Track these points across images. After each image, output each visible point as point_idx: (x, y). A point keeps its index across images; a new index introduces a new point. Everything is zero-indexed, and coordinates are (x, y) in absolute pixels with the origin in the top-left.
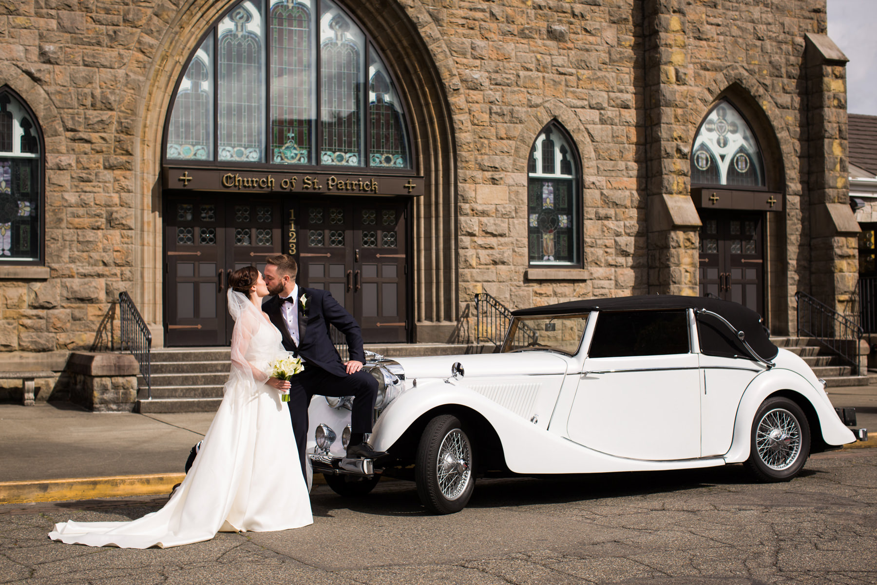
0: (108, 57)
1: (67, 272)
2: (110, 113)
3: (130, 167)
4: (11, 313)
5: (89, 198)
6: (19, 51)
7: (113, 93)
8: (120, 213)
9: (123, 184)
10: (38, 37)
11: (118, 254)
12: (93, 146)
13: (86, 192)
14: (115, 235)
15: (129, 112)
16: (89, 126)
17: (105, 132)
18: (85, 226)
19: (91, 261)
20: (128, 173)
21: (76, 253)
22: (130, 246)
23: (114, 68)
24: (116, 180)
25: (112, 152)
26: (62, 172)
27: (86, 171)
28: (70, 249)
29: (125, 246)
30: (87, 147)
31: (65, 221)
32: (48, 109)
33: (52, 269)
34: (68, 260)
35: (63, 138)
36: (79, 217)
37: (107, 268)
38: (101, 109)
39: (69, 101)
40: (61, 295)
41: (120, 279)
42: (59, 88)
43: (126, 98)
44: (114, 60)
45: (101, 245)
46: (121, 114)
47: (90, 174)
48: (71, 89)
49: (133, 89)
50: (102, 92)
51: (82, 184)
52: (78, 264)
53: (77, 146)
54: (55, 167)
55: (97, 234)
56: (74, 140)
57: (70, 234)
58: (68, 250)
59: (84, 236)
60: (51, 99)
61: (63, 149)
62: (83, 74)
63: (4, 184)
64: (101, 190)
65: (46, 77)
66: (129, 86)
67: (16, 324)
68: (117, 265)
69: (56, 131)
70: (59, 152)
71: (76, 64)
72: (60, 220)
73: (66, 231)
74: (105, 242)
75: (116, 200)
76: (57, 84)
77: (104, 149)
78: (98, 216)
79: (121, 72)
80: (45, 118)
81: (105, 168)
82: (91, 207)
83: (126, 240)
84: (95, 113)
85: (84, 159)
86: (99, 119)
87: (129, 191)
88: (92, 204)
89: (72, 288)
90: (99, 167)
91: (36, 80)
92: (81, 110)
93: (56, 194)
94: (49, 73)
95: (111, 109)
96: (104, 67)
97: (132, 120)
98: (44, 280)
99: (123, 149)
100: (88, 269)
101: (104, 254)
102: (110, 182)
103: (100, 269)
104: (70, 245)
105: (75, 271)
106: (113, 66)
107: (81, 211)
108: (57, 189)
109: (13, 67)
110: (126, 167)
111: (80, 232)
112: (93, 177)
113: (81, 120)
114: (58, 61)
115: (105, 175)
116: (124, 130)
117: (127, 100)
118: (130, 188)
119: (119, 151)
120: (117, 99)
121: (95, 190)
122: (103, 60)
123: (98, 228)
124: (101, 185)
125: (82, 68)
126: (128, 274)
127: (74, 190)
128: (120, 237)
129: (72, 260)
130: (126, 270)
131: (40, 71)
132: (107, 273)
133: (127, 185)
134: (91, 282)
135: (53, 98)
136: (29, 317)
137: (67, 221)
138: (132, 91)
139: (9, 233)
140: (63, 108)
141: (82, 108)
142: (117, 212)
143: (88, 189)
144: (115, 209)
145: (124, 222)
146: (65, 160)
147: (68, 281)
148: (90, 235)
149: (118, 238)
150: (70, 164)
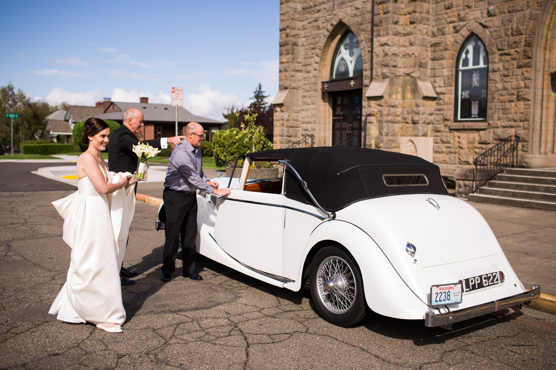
0: (521, 5)
1: (495, 125)
2: (521, 36)
3: (530, 65)
4: (471, 146)
5: (508, 86)
6: (478, 14)
7: (523, 25)
8: (523, 91)
9: (525, 75)
10: (487, 4)
11: (522, 115)
12: (512, 57)
13: (506, 82)
14: (521, 104)
15: (531, 33)
16: (510, 46)
17: (518, 48)
18: (506, 100)
19: (508, 119)
20: (529, 69)
21: (501, 115)
22: (528, 110)
23: (524, 10)
24: (523, 74)
25: (522, 58)
26: (495, 73)
27: (507, 71)
28: (498, 113)
29: (526, 110)
30: (509, 58)
31: (496, 99)
32: (490, 41)
33: (489, 124)
34: (497, 119)
35: (497, 55)
36: (503, 96)
37: (516, 123)
38: (516, 35)
39: (500, 34)
40: (493, 138)
41: (522, 129)
42: (495, 29)
43: (530, 26)
44: (524, 6)
45: (513, 110)
46: (527, 36)
47: (509, 72)
48: (502, 28)
49: (534, 20)
50: (517, 26)
51: (505, 78)
52: (502, 121)
53: (504, 58)
54: (492, 71)
55: (511, 104)
56: (501, 55)
57: (499, 105)
58: (497, 114)
59: (505, 106)
60: (492, 35)
61: (497, 60)
62: (507, 18)
63: (476, 82)
64: (514, 80)
65: (489, 24)
66: (532, 18)
67: (472, 151)
68: (521, 121)
69: (493, 52)
70: (494, 62)
71: (504, 13)
72: (494, 98)
73: (497, 104)
74: (516, 108)
75: (522, 84)
76: (495, 26)
77: (517, 57)
78: (513, 94)
79: (528, 11)
80: (489, 46)
81: (517, 68)
82: (509, 90)
83: (526, 107)
84: (513, 38)
85: (506, 65)
86: (514, 41)
87: (529, 79)
88: (510, 88)
89: (497, 133)
90: (514, 68)
91: (485, 27)
92: (506, 38)
93: (492, 85)
94: (491, 21)
95: (522, 34)
96: (518, 11)
97: (532, 38)
98: (484, 130)
99: (526, 56)
100: (506, 123)
101: (515, 115)
102: (519, 75)
103: (512, 123)
104: (498, 111)
105: (500, 124)
106: (523, 9)
107: (504, 92)
108: (493, 82)
109: (475, 23)
110: (528, 66)
111: (503, 104)
112: (510, 74)
113: (505, 43)
114: (496, 14)
115: (516, 72)
116: (528, 44)
117: (530, 27)
118: (529, 77)
119: (525, 57)
120: (525, 27)
121: (512, 80)
122: (518, 7)
123: (512, 101)
124: (515, 77)
125: (507, 14)
126: (526, 125)
127: (501, 81)
128: (523, 105)
129: (499, 119)
130: (526, 124)
131: (486, 21)
132: (515, 125)
133: (528, 76)
134: (507, 130)
135: (493, 34)
136: (477, 148)
137: (498, 99)
138: (534, 21)
139: (477, 106)
140: (497, 39)
141: (506, 37)
142: (522, 91)
143: (508, 80)
144: (521, 90)
145: (525, 97)
146: (496, 66)
147: (496, 130)
148: (508, 105)
149: (523, 106)
150: (499, 68)
